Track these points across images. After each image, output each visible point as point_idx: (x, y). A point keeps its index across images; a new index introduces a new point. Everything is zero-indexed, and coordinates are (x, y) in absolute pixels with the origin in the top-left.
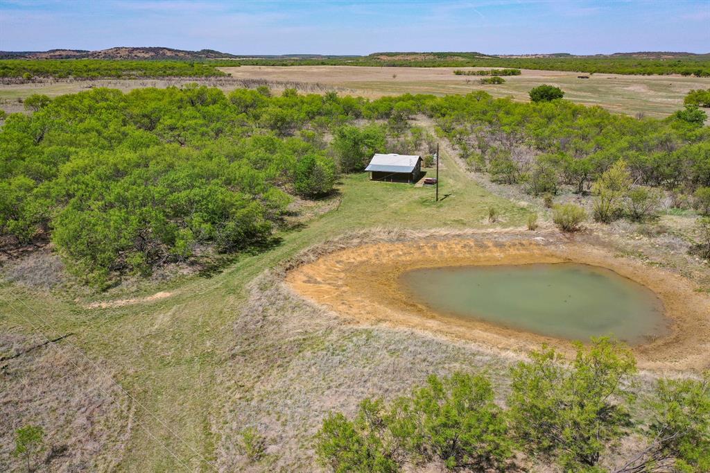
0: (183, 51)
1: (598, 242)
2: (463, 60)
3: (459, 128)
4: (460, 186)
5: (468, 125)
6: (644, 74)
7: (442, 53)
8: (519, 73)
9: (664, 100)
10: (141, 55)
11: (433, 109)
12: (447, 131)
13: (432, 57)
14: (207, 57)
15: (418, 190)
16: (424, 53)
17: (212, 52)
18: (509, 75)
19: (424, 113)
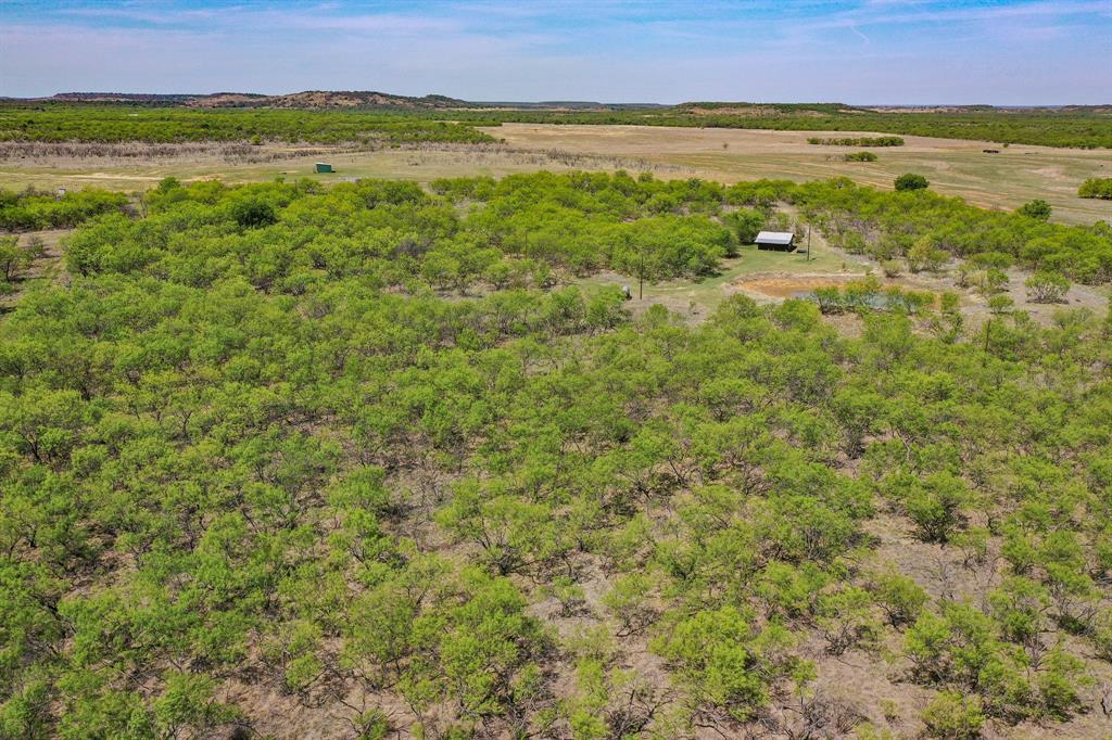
0: (401, 97)
1: (909, 283)
2: (821, 115)
3: (819, 215)
4: (823, 254)
5: (829, 213)
6: (1083, 148)
7: (788, 105)
8: (901, 143)
9: (1065, 188)
10: (345, 103)
11: (794, 196)
12: (810, 217)
13: (772, 111)
14: (436, 106)
15: (793, 255)
16: (761, 105)
17: (443, 98)
18: (887, 145)
19: (784, 200)
